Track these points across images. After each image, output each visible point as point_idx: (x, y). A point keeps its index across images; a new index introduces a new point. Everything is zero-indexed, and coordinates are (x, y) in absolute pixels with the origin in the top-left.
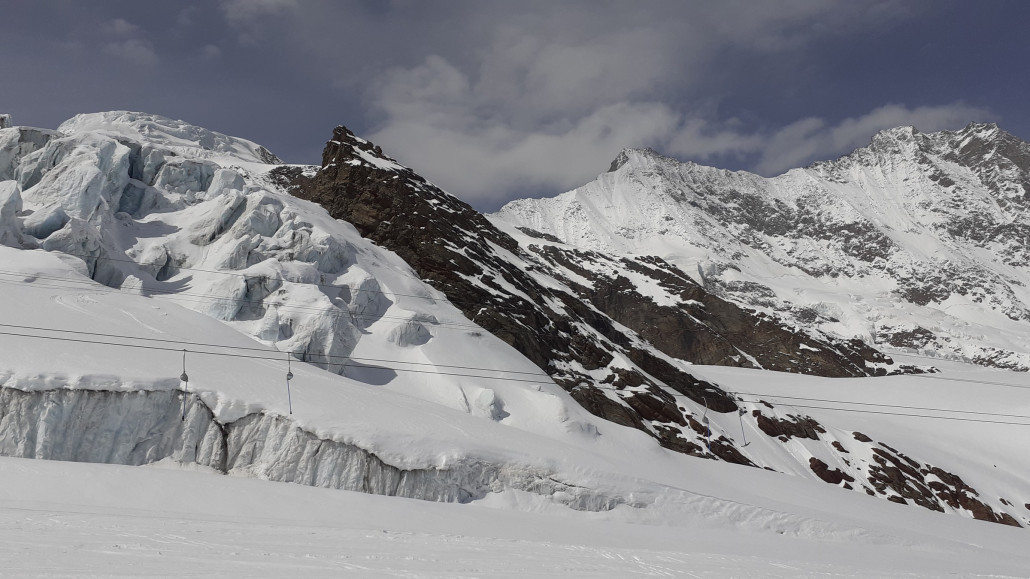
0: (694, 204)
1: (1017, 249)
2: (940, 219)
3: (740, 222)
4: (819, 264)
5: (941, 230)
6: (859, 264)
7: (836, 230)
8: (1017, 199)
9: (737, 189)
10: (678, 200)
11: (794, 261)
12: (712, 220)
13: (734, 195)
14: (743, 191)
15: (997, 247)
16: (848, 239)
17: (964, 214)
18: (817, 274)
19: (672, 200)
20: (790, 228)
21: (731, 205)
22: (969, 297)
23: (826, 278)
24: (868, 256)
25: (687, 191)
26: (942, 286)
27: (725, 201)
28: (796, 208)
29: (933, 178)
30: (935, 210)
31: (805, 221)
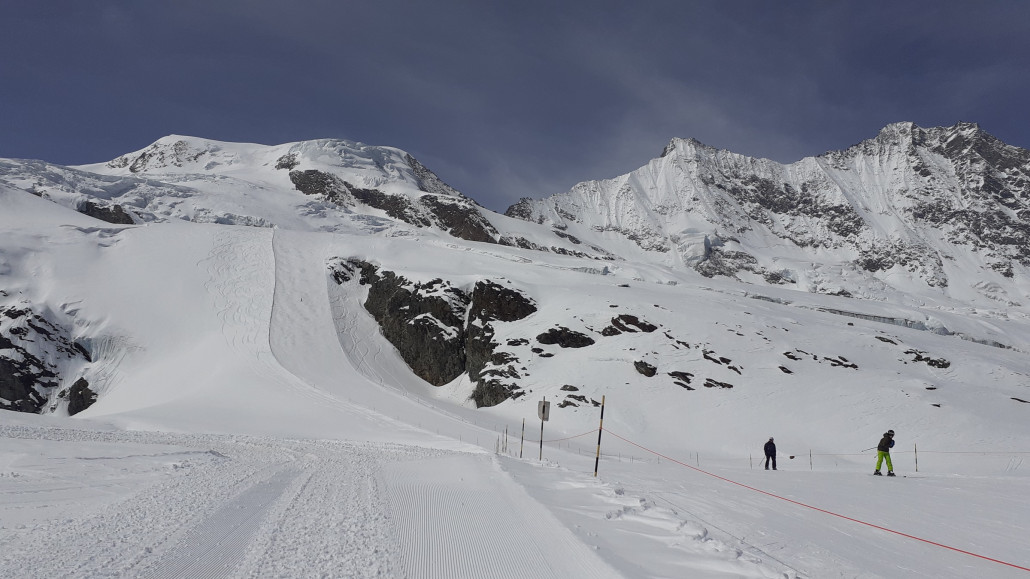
0: (719, 186)
1: (962, 230)
2: (910, 203)
3: (753, 202)
4: (807, 237)
5: (908, 213)
6: (836, 238)
7: (826, 210)
8: (976, 190)
9: (757, 174)
10: (706, 183)
11: (788, 234)
12: (732, 199)
13: (754, 179)
14: (762, 176)
15: (947, 228)
16: (834, 217)
17: (931, 200)
18: (803, 245)
19: (701, 184)
20: (792, 207)
21: (750, 187)
22: (907, 267)
23: (809, 248)
24: (844, 232)
25: (717, 175)
26: (890, 258)
27: (746, 184)
28: (800, 191)
29: (916, 169)
30: (908, 197)
31: (805, 202)
